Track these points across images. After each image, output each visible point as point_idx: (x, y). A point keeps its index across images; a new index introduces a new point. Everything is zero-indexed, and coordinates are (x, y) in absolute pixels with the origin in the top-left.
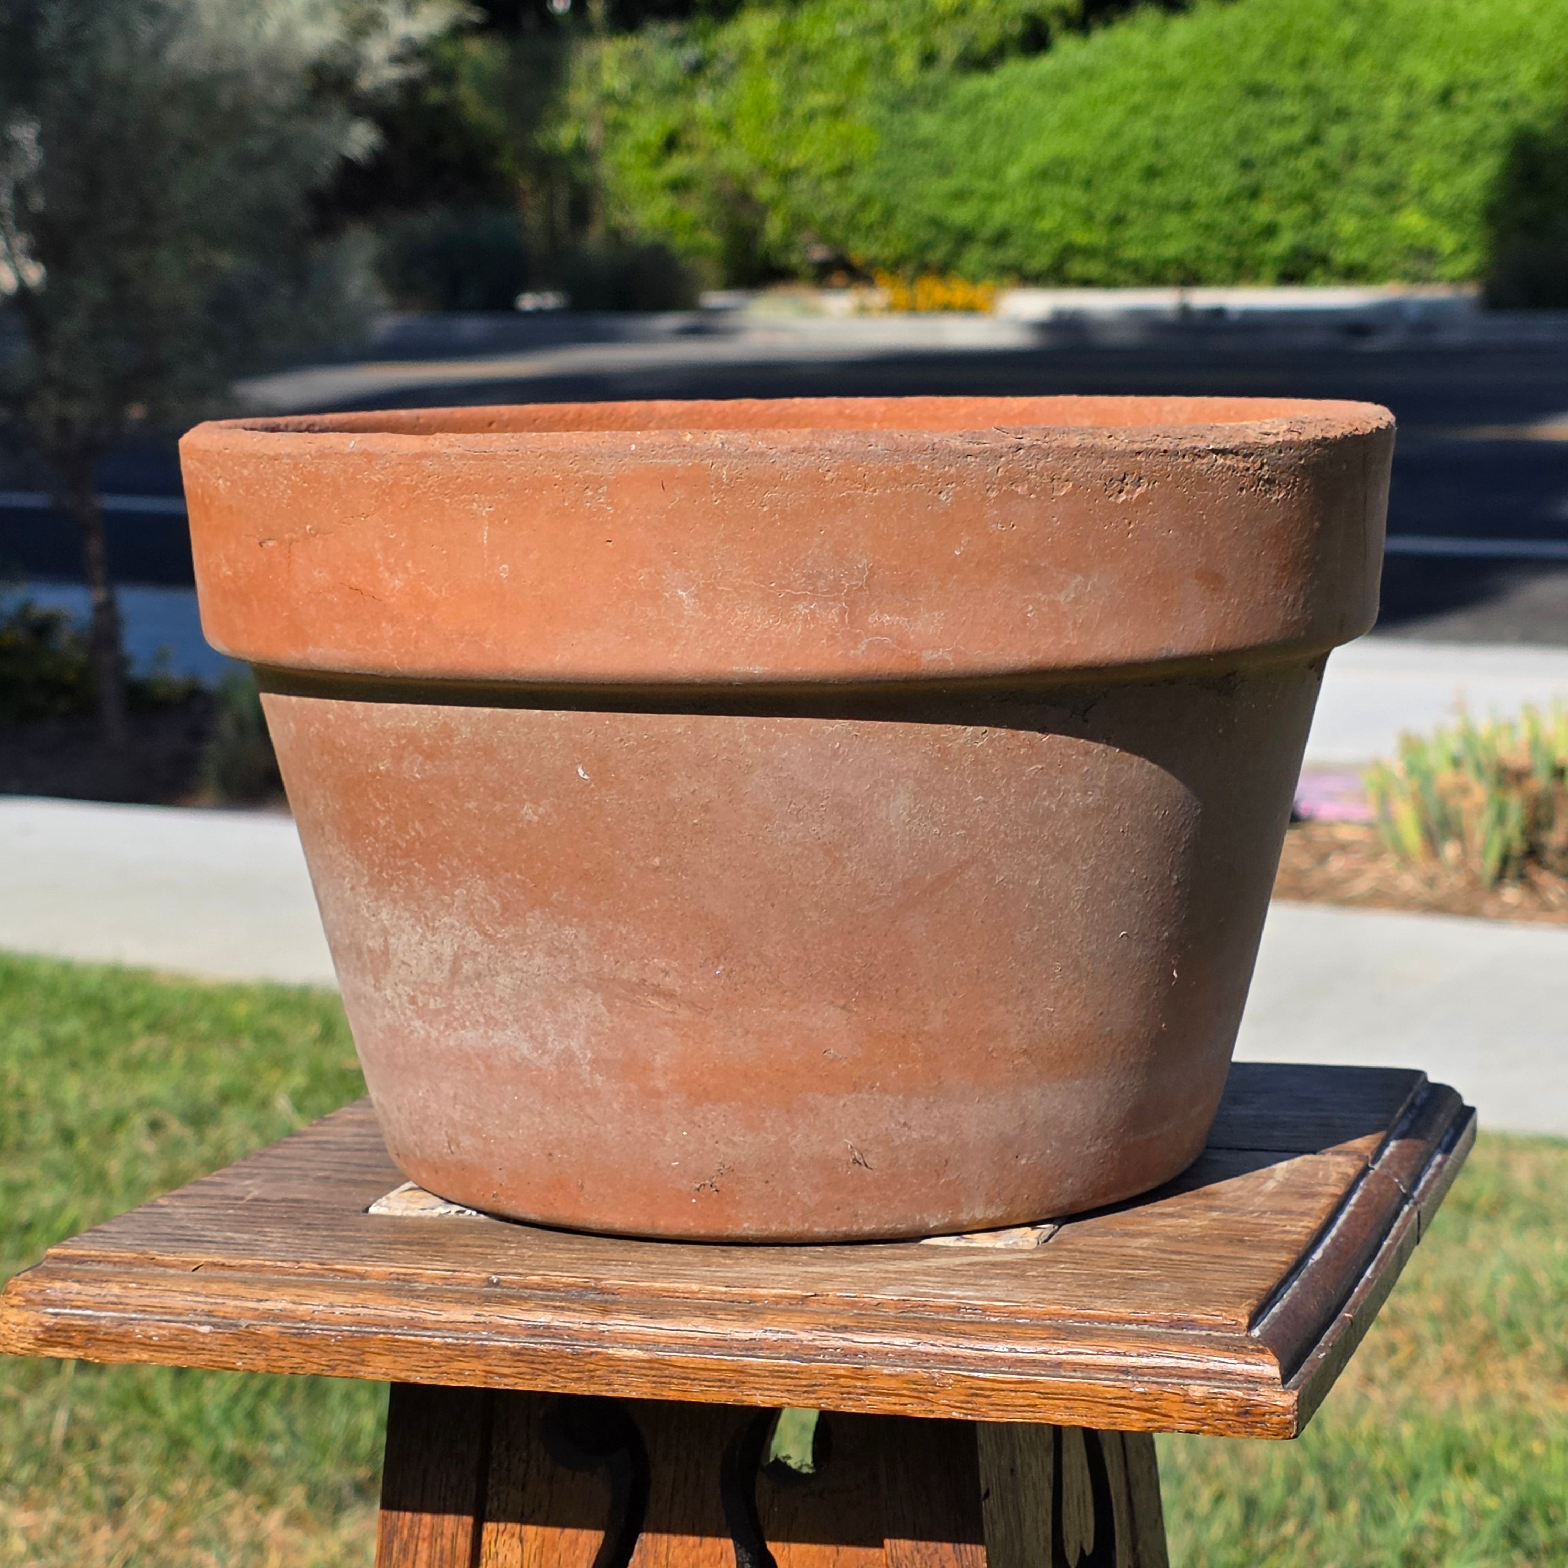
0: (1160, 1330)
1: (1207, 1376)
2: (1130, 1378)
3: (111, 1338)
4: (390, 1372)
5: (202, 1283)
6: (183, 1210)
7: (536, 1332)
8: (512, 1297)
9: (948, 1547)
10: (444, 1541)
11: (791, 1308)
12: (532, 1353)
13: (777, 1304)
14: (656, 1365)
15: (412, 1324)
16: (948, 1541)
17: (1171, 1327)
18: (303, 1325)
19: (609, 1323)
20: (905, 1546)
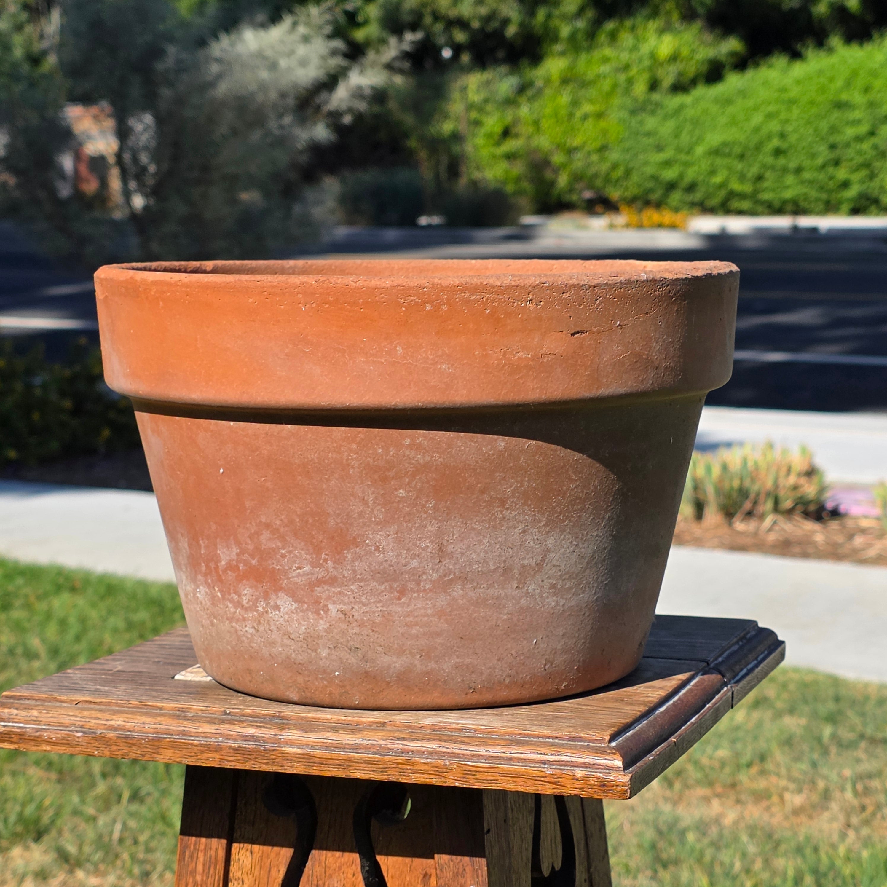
0: (564, 742)
1: (585, 766)
2: (546, 766)
3: (32, 738)
4: (172, 758)
5: (79, 711)
6: (79, 675)
7: (247, 738)
8: (236, 720)
9: (467, 859)
10: (212, 852)
11: (377, 728)
12: (243, 749)
13: (370, 726)
14: (306, 757)
15: (184, 733)
16: (467, 856)
17: (569, 741)
18: (129, 733)
19: (284, 734)
20: (445, 858)
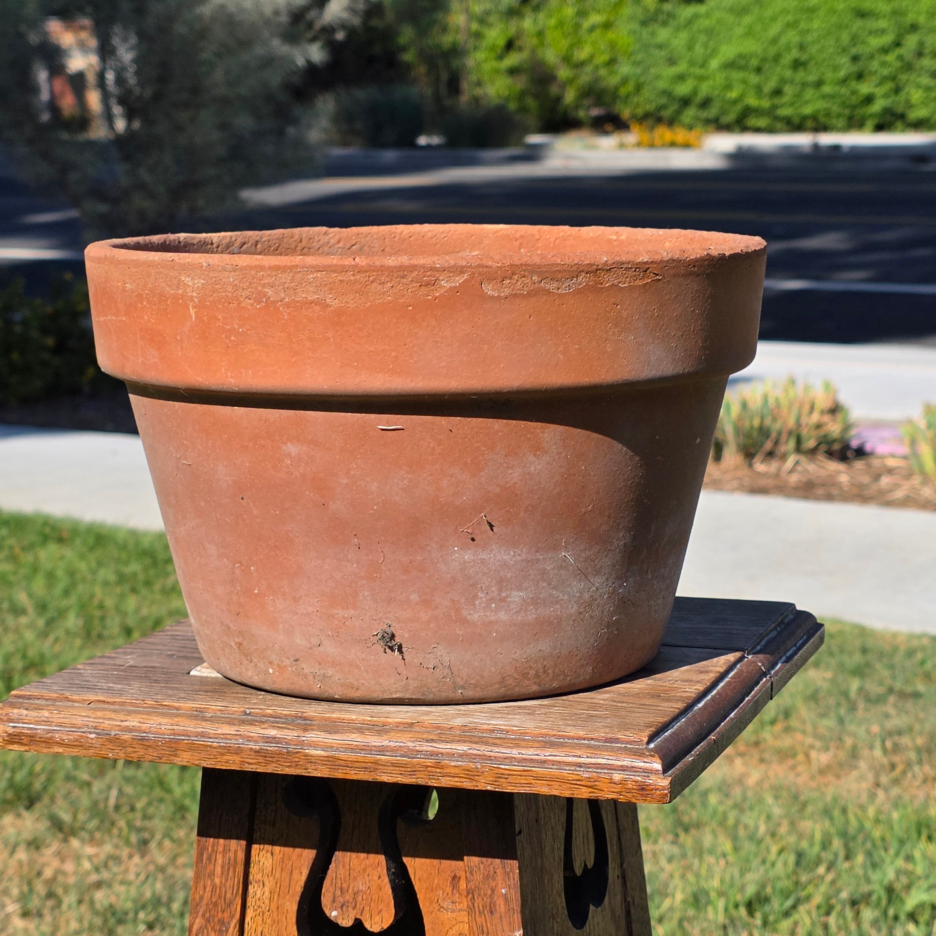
0: (600, 744)
1: (623, 769)
2: (582, 769)
3: (43, 740)
4: (190, 761)
5: (92, 711)
6: (90, 672)
7: (269, 740)
8: (257, 721)
9: (498, 861)
10: (231, 853)
11: (405, 729)
12: (266, 752)
13: (397, 727)
14: (331, 759)
15: (203, 735)
16: (498, 858)
17: (606, 742)
18: (145, 735)
19: (307, 736)
20: (475, 860)
